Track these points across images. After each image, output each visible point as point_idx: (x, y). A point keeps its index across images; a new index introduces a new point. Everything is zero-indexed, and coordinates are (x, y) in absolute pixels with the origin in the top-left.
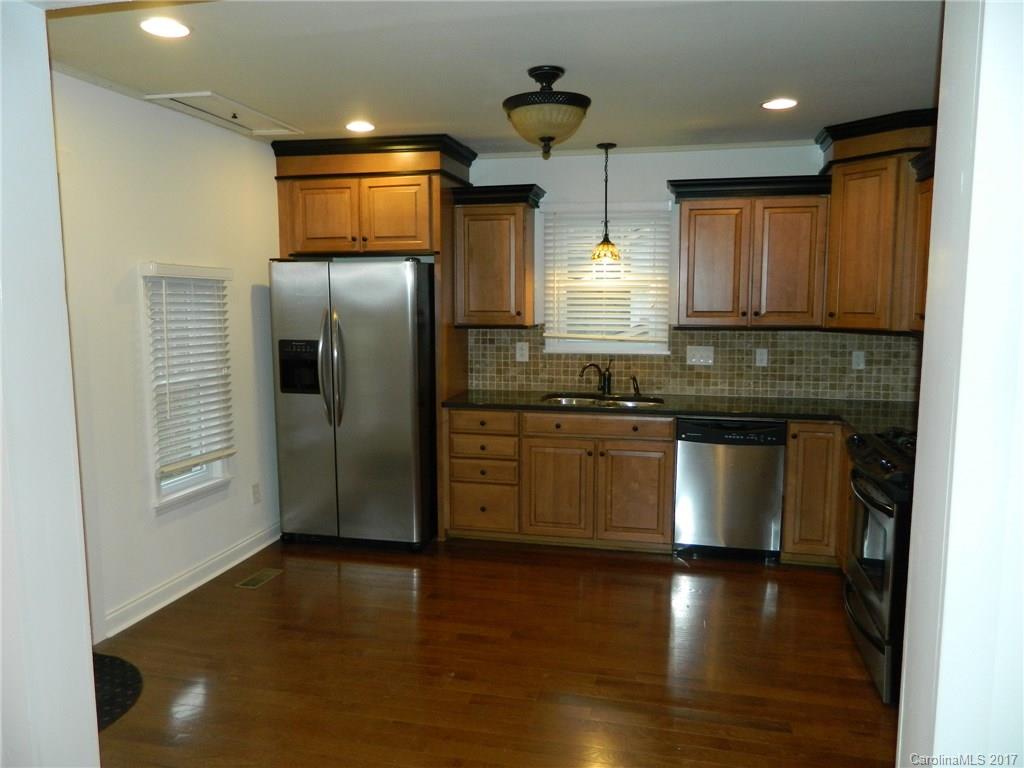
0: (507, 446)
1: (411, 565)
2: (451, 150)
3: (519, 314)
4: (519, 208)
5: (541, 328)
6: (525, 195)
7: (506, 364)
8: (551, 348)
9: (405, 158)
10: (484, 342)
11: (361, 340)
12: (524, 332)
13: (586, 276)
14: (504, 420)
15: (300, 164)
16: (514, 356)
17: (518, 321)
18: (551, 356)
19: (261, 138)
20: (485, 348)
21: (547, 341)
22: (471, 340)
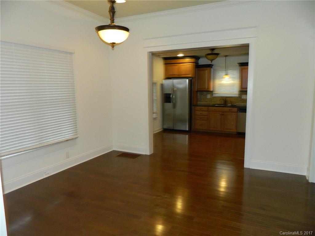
0: (205, 113)
1: (187, 135)
2: (197, 58)
3: (208, 89)
4: (209, 68)
5: (212, 91)
6: (210, 66)
7: (205, 99)
8: (214, 96)
9: (187, 60)
10: (201, 94)
11: (179, 94)
12: (209, 92)
13: (223, 81)
14: (205, 108)
15: (169, 61)
16: (207, 97)
17: (208, 90)
18: (214, 97)
19: (161, 57)
20: (201, 96)
21: (213, 94)
22: (198, 94)
